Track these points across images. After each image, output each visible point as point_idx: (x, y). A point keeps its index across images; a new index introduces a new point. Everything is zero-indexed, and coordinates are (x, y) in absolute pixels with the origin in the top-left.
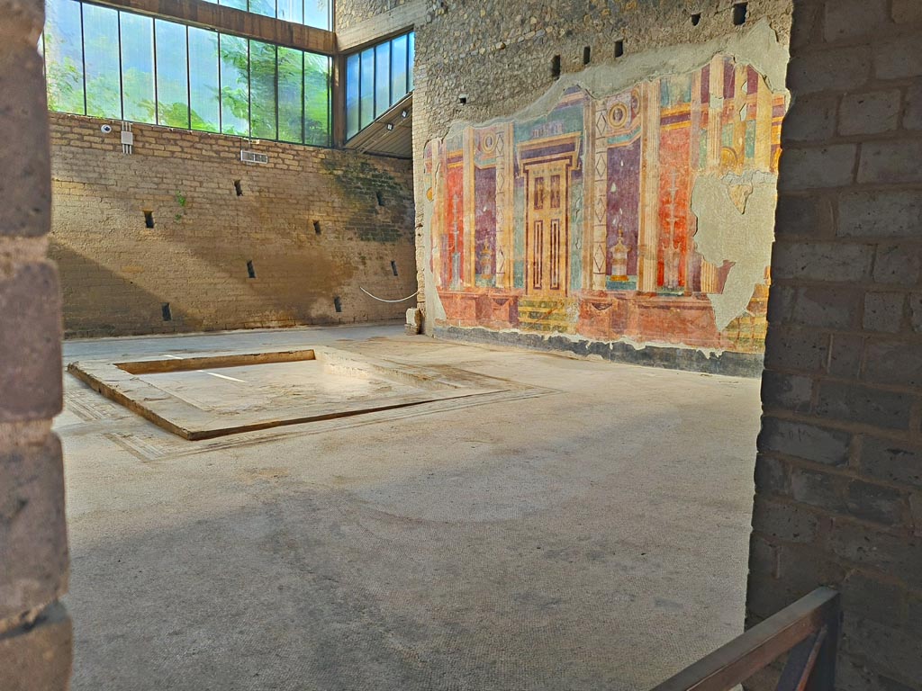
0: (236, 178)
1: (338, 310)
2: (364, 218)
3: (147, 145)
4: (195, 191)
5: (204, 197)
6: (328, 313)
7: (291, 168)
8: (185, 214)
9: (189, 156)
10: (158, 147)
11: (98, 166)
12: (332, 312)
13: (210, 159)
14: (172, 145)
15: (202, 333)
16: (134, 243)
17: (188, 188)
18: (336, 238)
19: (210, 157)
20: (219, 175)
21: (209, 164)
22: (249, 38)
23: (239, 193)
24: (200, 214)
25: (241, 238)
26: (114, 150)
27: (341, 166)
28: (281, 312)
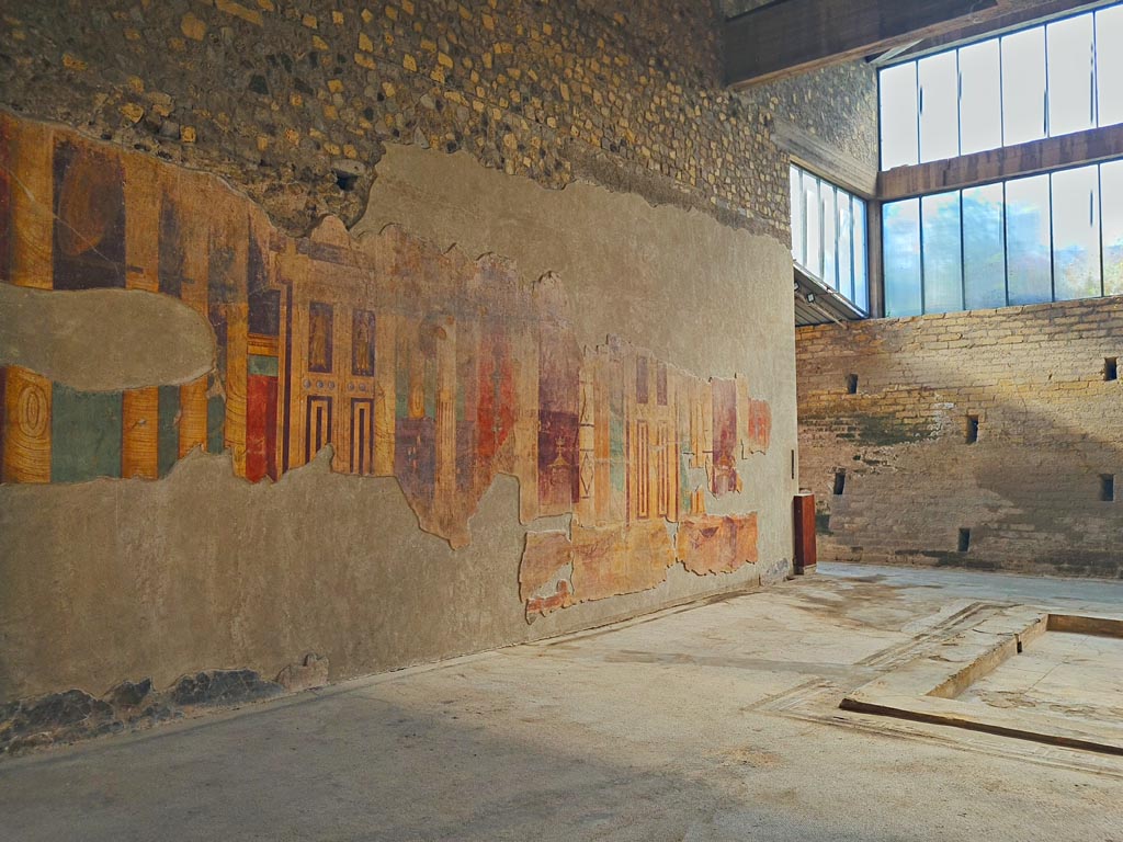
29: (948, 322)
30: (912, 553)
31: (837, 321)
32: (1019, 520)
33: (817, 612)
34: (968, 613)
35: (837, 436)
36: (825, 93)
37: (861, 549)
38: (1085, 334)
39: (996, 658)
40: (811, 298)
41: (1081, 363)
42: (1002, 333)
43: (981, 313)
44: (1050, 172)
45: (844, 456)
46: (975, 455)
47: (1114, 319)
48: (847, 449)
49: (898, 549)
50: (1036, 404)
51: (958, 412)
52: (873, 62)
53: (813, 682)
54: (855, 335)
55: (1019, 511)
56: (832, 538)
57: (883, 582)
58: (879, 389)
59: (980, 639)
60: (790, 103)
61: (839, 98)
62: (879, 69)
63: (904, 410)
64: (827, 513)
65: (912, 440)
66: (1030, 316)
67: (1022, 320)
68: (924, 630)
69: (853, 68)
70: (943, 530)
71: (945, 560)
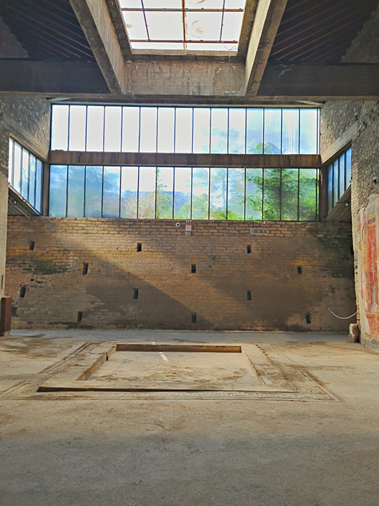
0: (249, 244)
1: (308, 322)
2: (337, 263)
3: (199, 231)
4: (222, 252)
5: (227, 256)
6: (300, 324)
7: (286, 235)
8: (214, 265)
9: (222, 234)
10: (205, 231)
11: (172, 243)
12: (304, 323)
13: (234, 235)
14: (212, 229)
15: (212, 331)
16: (183, 281)
17: (218, 251)
18: (313, 276)
19: (234, 233)
20: (237, 243)
21: (233, 237)
22: (263, 168)
23: (249, 251)
24: (223, 264)
25: (246, 277)
26: (182, 234)
27: (322, 232)
28: (266, 321)
29: (78, 222)
30: (56, 323)
31: (26, 215)
32: (104, 307)
33: (15, 352)
34: (84, 347)
35: (23, 269)
36: (27, 107)
37: (32, 322)
38: (131, 233)
39: (100, 363)
40: (15, 202)
41: (129, 244)
42: (99, 229)
43: (92, 219)
44: (121, 166)
45: (26, 279)
46: (86, 280)
47: (141, 228)
48: (28, 276)
49: (49, 322)
50: (112, 260)
51: (80, 261)
52: (50, 100)
53: (20, 383)
54: (34, 223)
55: (103, 304)
56: (18, 318)
57: (44, 337)
58: (45, 249)
59: (93, 356)
60: (11, 108)
61: (34, 112)
62: (52, 104)
63: (56, 259)
64: (16, 306)
65: (59, 273)
66: (111, 223)
67: (108, 224)
68: (67, 355)
69: (41, 100)
70: (71, 313)
71: (71, 326)
